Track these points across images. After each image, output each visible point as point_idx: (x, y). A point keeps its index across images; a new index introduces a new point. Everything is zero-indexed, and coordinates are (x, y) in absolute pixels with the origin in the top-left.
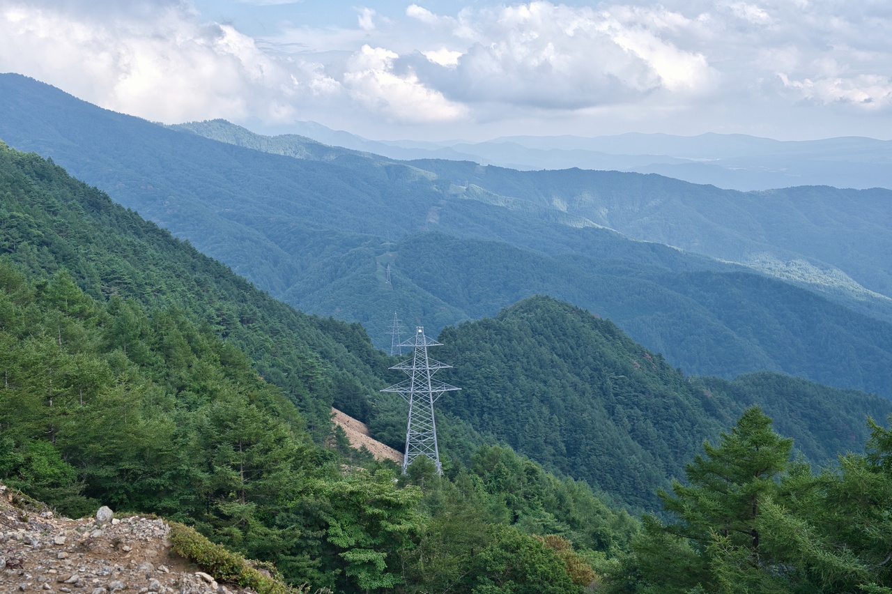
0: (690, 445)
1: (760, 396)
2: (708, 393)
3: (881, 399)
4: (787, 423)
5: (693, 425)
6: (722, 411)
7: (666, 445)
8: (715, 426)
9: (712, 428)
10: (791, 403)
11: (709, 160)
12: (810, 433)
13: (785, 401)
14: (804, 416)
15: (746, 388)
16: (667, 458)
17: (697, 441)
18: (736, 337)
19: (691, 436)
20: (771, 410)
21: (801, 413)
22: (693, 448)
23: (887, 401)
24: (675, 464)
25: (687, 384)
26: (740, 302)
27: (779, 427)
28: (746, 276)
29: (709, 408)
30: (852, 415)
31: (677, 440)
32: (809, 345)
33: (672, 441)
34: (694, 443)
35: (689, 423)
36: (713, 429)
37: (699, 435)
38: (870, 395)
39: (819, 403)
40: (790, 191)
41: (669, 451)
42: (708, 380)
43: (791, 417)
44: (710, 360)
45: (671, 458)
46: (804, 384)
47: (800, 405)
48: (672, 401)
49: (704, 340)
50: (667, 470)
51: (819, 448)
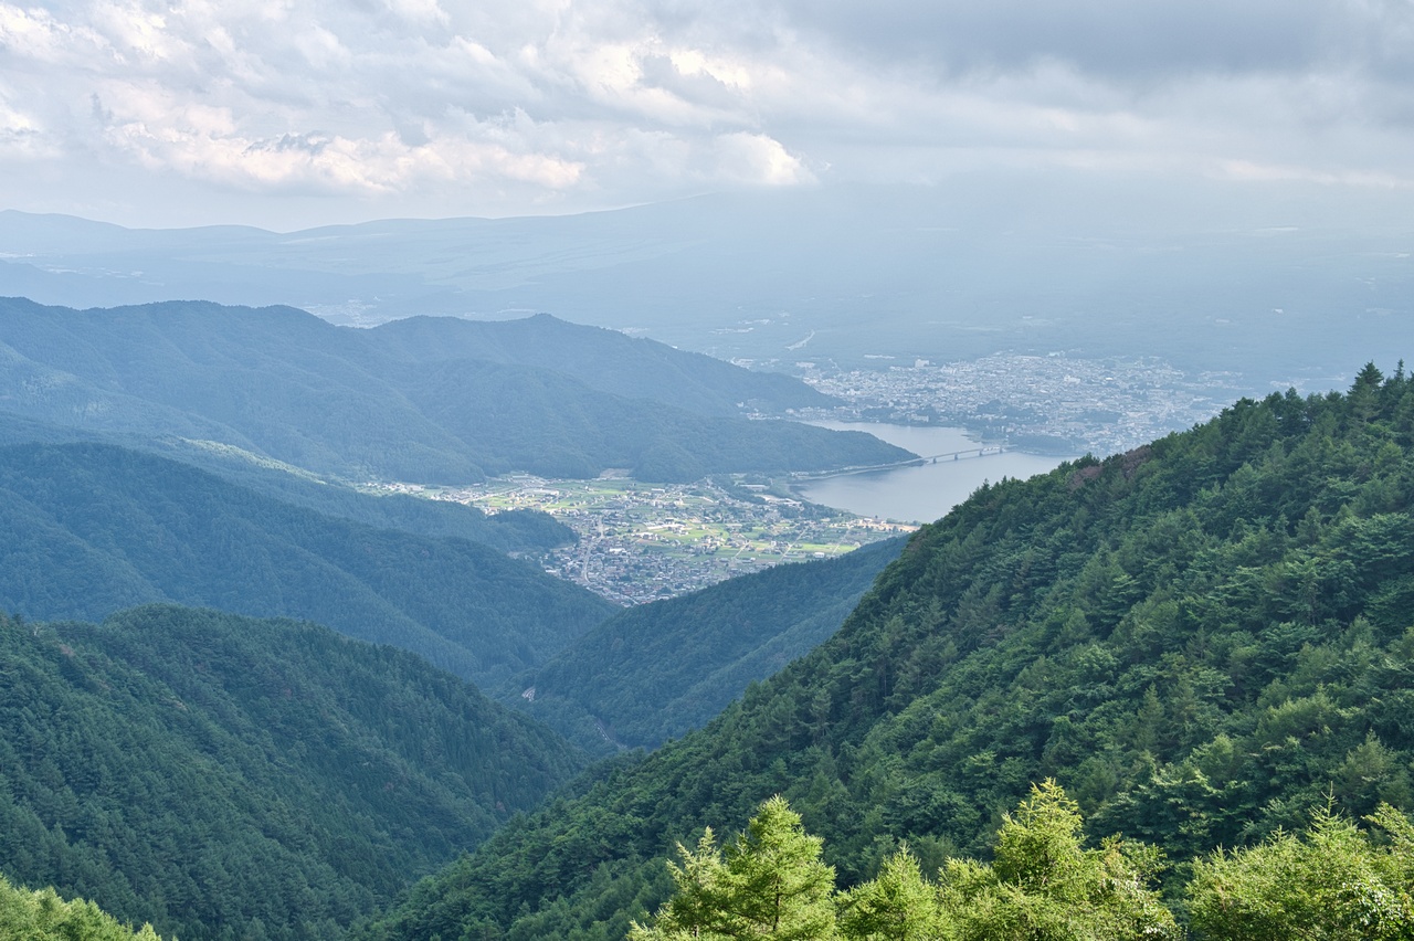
0: (52, 742)
1: (147, 645)
2: (68, 650)
3: (320, 628)
4: (192, 683)
5: (54, 708)
6: (93, 677)
7: (10, 748)
8: (91, 704)
9: (86, 709)
10: (195, 650)
11: (15, 256)
12: (226, 693)
13: (187, 648)
14: (216, 667)
15: (126, 634)
16: (14, 769)
17: (63, 735)
18: (89, 549)
19: (52, 726)
20: (165, 664)
21: (212, 663)
22: (57, 747)
23: (328, 629)
24: (29, 778)
25: (33, 639)
26: (91, 491)
27: (180, 691)
28: (98, 448)
29: (70, 672)
30: (284, 657)
31: (28, 737)
32: (203, 552)
33: (20, 741)
34: (58, 737)
35: (48, 706)
36: (88, 709)
37: (65, 724)
38: (304, 623)
39: (236, 644)
40: (154, 310)
41: (16, 757)
42: (64, 628)
43: (197, 672)
44: (48, 591)
45: (20, 768)
46: (211, 617)
47: (209, 651)
48: (16, 672)
49: (37, 559)
50: (15, 791)
51: (240, 714)
